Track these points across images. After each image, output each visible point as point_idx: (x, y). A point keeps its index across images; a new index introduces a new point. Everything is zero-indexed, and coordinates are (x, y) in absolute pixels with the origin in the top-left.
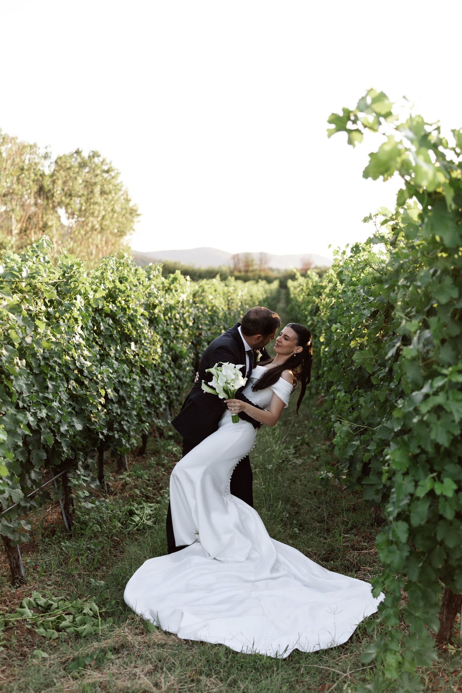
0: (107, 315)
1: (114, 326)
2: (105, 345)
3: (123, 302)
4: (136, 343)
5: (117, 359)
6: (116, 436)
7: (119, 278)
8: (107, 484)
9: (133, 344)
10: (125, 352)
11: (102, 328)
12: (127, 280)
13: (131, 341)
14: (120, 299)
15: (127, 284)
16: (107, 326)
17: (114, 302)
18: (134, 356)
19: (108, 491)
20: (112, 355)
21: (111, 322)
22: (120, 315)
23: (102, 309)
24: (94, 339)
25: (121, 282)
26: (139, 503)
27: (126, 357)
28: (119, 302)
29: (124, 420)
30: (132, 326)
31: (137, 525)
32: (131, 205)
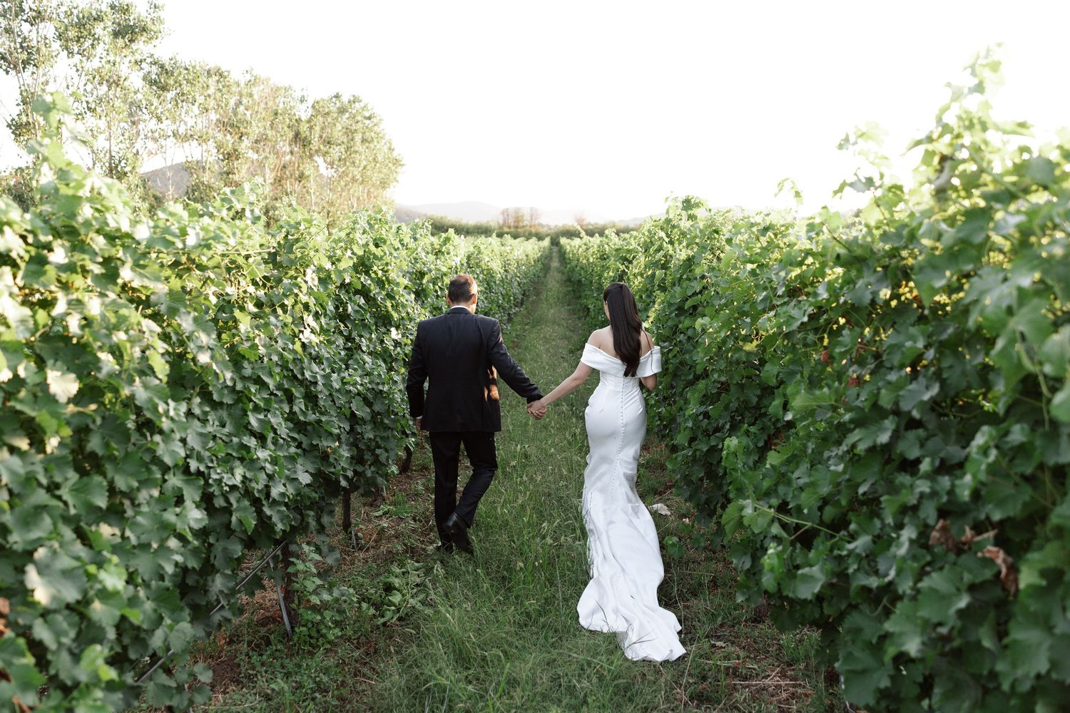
0: (357, 292)
1: (366, 307)
2: (354, 334)
3: (380, 273)
4: (397, 328)
5: (370, 354)
6: (369, 474)
7: (375, 240)
8: (356, 535)
9: (393, 329)
10: (382, 342)
11: (350, 309)
12: (385, 242)
13: (391, 326)
14: (375, 268)
15: (385, 248)
16: (357, 308)
17: (367, 273)
18: (395, 347)
19: (358, 544)
20: (364, 349)
21: (362, 301)
22: (374, 290)
23: (349, 284)
24: (337, 327)
25: (377, 246)
26: (402, 565)
27: (383, 347)
28: (375, 272)
29: (379, 447)
30: (392, 306)
31: (398, 610)
32: (395, 154)
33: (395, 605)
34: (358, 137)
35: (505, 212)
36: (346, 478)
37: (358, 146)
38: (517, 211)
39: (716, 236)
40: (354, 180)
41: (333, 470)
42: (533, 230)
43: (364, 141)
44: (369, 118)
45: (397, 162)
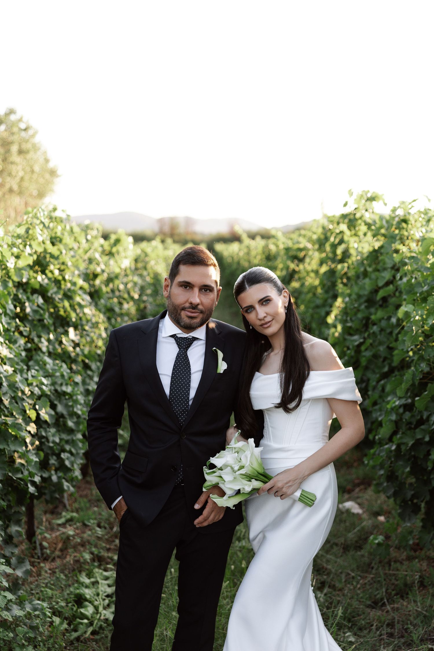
0: (34, 291)
1: (45, 307)
2: (34, 335)
3: (57, 272)
4: (76, 328)
5: (50, 354)
6: (54, 478)
7: (51, 238)
8: (41, 544)
9: (71, 330)
10: (61, 343)
11: (28, 310)
12: (61, 241)
13: (69, 326)
14: (52, 267)
15: (61, 247)
16: (35, 308)
17: (43, 272)
18: (74, 348)
19: (42, 554)
20: (44, 349)
21: (41, 301)
22: (52, 291)
23: (27, 283)
24: (17, 327)
25: (53, 244)
26: (89, 575)
27: (62, 349)
28: (51, 272)
29: (64, 451)
30: (70, 306)
31: (91, 624)
32: (51, 165)
33: (87, 618)
34: (14, 148)
35: (161, 221)
36: (34, 483)
37: (15, 157)
38: (172, 219)
39: (404, 225)
40: (11, 191)
41: (20, 476)
42: (189, 237)
43: (21, 152)
44: (25, 130)
45: (53, 173)
